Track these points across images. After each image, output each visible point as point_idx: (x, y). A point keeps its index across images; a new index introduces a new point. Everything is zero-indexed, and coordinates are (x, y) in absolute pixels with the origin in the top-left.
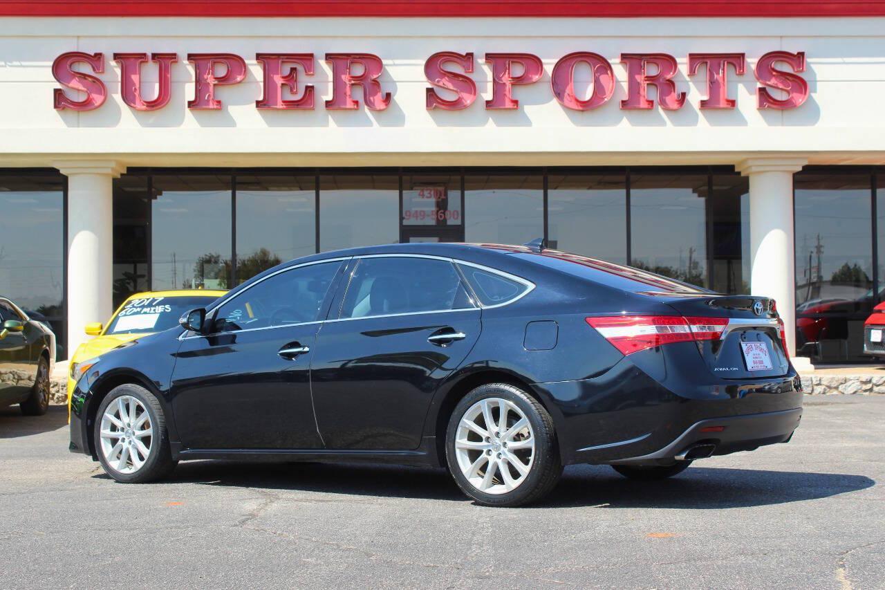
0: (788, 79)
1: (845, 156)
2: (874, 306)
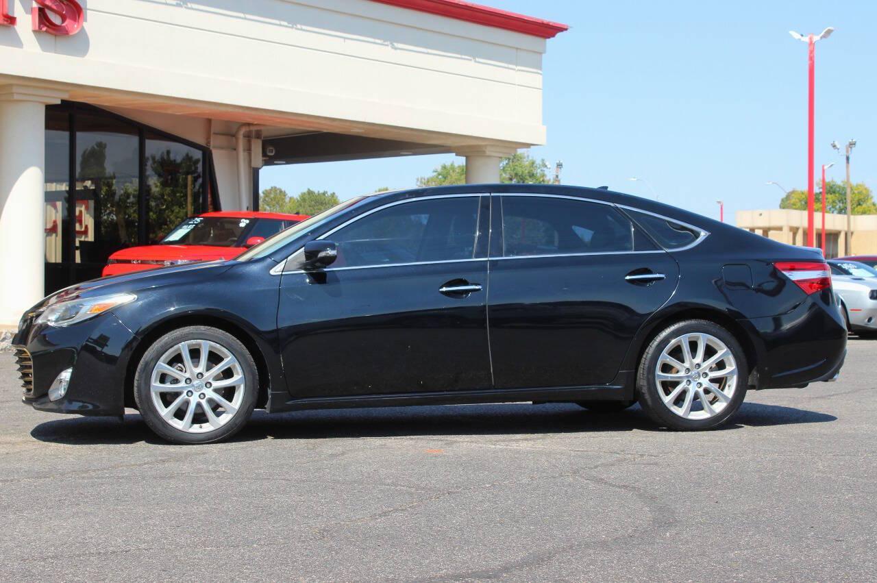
0: (63, 3)
1: (91, 92)
2: (110, 255)
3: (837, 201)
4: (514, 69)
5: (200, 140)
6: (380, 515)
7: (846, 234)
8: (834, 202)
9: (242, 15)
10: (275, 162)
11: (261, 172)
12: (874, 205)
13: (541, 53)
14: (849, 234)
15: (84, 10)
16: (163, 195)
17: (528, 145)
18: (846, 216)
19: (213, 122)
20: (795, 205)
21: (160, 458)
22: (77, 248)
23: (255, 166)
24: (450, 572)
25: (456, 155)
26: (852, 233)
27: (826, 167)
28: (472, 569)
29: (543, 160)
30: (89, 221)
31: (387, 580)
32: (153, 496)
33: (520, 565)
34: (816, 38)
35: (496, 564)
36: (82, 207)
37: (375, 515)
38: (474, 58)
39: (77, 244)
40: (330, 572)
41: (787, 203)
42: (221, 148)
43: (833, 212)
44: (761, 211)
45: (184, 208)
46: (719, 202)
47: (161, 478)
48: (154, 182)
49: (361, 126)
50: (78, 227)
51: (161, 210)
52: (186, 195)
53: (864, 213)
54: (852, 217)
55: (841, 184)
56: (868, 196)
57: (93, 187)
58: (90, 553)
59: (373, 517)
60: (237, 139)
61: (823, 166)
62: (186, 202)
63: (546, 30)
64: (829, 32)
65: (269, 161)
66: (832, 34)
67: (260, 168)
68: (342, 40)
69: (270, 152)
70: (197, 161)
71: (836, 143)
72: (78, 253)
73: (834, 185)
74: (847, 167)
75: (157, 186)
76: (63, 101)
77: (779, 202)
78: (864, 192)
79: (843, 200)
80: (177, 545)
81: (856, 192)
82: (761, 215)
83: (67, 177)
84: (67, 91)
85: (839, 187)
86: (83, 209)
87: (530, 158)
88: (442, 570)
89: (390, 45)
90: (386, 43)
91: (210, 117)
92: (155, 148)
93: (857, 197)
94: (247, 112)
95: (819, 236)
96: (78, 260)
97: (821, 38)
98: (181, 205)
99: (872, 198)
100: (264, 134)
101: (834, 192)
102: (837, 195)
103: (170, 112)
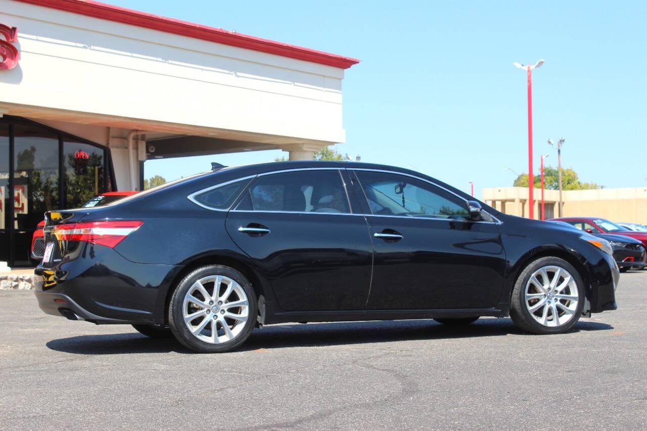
0: (4, 47)
2: (38, 224)
3: (554, 181)
4: (322, 90)
5: (102, 142)
6: (218, 391)
7: (559, 204)
8: (551, 181)
9: (130, 54)
10: (156, 157)
11: (145, 163)
12: (579, 183)
13: (340, 79)
14: (561, 204)
15: (19, 52)
16: (77, 182)
17: (332, 143)
18: (558, 191)
19: (111, 130)
20: (524, 184)
21: (69, 358)
22: (16, 219)
23: (141, 160)
24: (262, 424)
25: (283, 150)
26: (563, 203)
27: (543, 157)
28: (276, 422)
29: (347, 154)
30: (24, 200)
31: (219, 430)
32: (63, 382)
33: (309, 419)
34: (532, 67)
35: (293, 419)
36: (19, 190)
37: (215, 390)
38: (293, 82)
39: (16, 216)
40: (180, 425)
41: (518, 183)
42: (117, 147)
43: (550, 189)
44: (500, 189)
45: (93, 191)
46: (470, 182)
47: (70, 370)
48: (70, 173)
49: (214, 131)
50: (16, 205)
51: (76, 193)
52: (94, 182)
53: (572, 189)
54: (563, 192)
55: (556, 169)
56: (575, 177)
57: (27, 176)
58: (18, 417)
59: (213, 391)
60: (128, 141)
61: (542, 156)
62: (94, 186)
63: (343, 63)
64: (541, 63)
65: (151, 156)
66: (543, 64)
67: (145, 161)
68: (201, 70)
69: (151, 150)
70: (100, 157)
71: (551, 141)
72: (16, 223)
73: (551, 170)
74: (559, 157)
75: (74, 176)
76: (4, 115)
77: (513, 182)
78: (572, 174)
79: (557, 181)
80: (78, 411)
81: (566, 174)
82: (500, 191)
83: (8, 168)
84: (7, 108)
85: (555, 171)
86: (20, 192)
87: (338, 153)
88: (256, 423)
89: (234, 75)
90: (231, 73)
91: (109, 126)
92: (70, 148)
93: (567, 178)
94: (134, 122)
95: (540, 205)
96: (16, 227)
97: (536, 67)
98: (90, 189)
99: (577, 178)
100: (148, 137)
101: (551, 175)
102: (553, 177)
103: (78, 122)
